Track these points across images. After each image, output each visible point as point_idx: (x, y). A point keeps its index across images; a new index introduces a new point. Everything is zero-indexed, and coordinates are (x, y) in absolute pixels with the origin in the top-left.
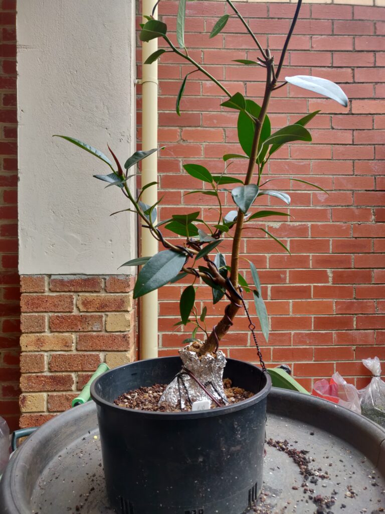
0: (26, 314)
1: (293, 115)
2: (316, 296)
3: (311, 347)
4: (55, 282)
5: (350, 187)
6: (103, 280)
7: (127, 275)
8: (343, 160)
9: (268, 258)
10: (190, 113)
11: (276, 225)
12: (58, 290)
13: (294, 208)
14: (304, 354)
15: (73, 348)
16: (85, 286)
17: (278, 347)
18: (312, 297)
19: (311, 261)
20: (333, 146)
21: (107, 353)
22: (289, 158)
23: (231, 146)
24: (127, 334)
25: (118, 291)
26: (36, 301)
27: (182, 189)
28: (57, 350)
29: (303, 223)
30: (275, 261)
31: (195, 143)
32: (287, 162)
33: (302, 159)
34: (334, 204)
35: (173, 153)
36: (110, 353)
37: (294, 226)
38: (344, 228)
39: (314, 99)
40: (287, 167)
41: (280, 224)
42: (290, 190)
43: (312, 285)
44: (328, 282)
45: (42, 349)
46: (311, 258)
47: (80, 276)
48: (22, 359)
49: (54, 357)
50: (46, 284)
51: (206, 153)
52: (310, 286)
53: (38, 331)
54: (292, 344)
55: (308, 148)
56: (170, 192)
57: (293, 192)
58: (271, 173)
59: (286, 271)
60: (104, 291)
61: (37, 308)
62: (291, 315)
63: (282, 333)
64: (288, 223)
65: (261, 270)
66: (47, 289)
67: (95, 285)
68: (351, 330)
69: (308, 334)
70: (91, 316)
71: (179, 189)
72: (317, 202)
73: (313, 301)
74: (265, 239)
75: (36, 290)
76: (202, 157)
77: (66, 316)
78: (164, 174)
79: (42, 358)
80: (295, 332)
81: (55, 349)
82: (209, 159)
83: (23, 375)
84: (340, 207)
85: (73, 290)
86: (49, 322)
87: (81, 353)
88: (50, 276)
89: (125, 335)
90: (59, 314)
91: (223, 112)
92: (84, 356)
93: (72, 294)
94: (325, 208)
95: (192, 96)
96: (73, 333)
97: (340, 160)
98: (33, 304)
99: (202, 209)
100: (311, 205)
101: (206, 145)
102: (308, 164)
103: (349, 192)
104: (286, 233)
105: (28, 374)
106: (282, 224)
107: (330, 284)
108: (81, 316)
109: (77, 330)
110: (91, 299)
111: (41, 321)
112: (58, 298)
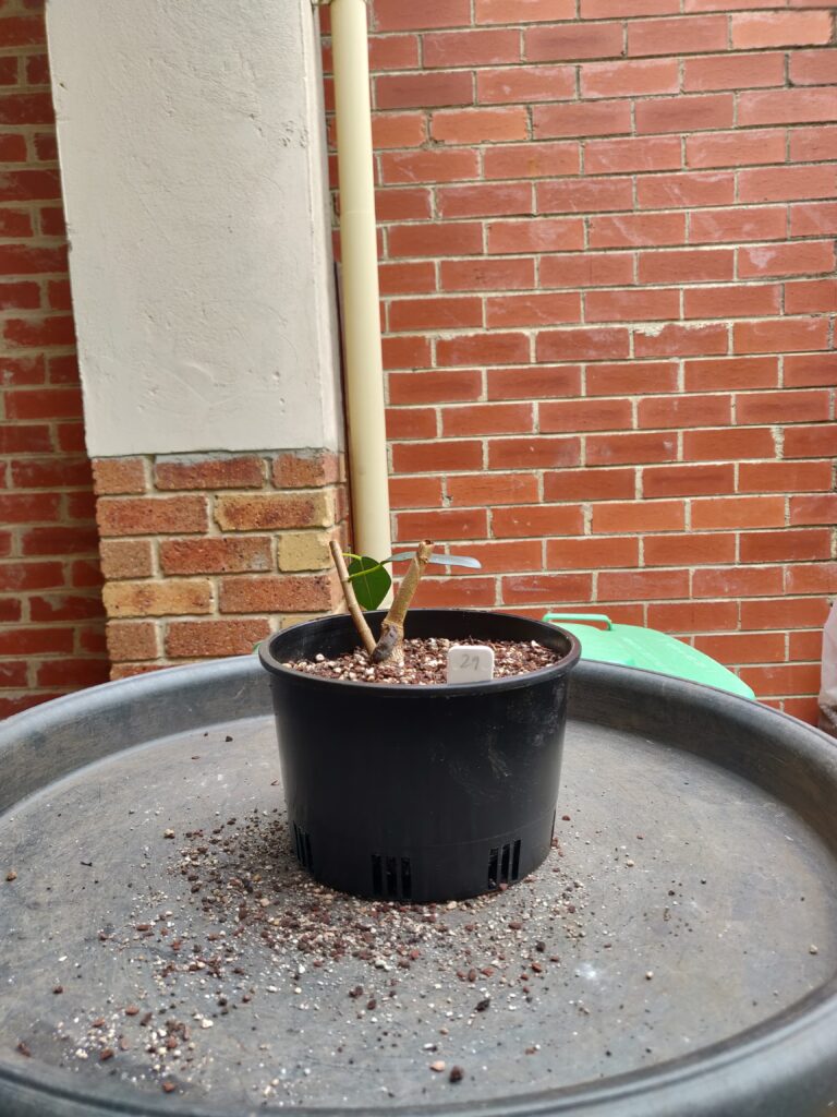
0: (109, 541)
1: (693, 57)
2: (744, 488)
3: (734, 600)
4: (165, 471)
5: (828, 228)
6: (265, 462)
7: (317, 450)
8: (814, 162)
9: (635, 405)
10: (448, 75)
11: (653, 329)
12: (172, 486)
13: (693, 286)
14: (719, 615)
15: (214, 608)
16: (229, 476)
17: (659, 602)
18: (736, 489)
19: (733, 410)
20: (791, 128)
21: (283, 616)
22: (683, 166)
23: (545, 147)
24: (324, 577)
25: (299, 484)
26: (128, 512)
27: (436, 256)
28: (180, 612)
29: (715, 322)
30: (652, 413)
31: (461, 148)
32: (679, 177)
33: (714, 168)
34: (789, 273)
35: (411, 175)
36: (291, 616)
37: (693, 331)
38: (814, 327)
39: (745, 14)
40: (676, 191)
41: (661, 326)
42: (684, 246)
43: (736, 463)
44: (773, 455)
45: (150, 612)
46: (733, 402)
47: (216, 455)
48: (110, 633)
49: (174, 628)
50: (147, 474)
51: (488, 171)
52: (732, 466)
53: (138, 574)
54: (691, 594)
55: (729, 140)
56: (408, 265)
57: (692, 249)
58: (639, 207)
59: (676, 433)
60: (269, 485)
61: (132, 527)
62: (688, 530)
63: (668, 572)
64: (681, 324)
65: (620, 433)
66: (148, 486)
67: (250, 472)
68: (824, 561)
69: (727, 571)
70: (247, 541)
71: (428, 255)
72: (749, 269)
73: (739, 500)
74: (628, 363)
75: (128, 488)
76: (479, 179)
77: (192, 541)
78: (393, 224)
79: (149, 631)
80: (697, 568)
81: (174, 610)
82: (494, 183)
83: (115, 665)
84: (804, 280)
85: (204, 486)
86: (160, 556)
87: (229, 618)
88: (152, 457)
89: (321, 578)
90: (179, 539)
91: (525, 64)
92: (237, 623)
93: (202, 494)
94: (767, 283)
95: (451, 28)
96: (211, 577)
97: (805, 163)
98: (122, 519)
99: (484, 301)
100: (735, 279)
101: (488, 149)
102: (727, 180)
103: (827, 240)
104: (677, 347)
105: (126, 664)
106: (666, 328)
107: (777, 460)
108: (225, 540)
109: (219, 570)
110: (244, 503)
111: (142, 555)
112: (174, 504)
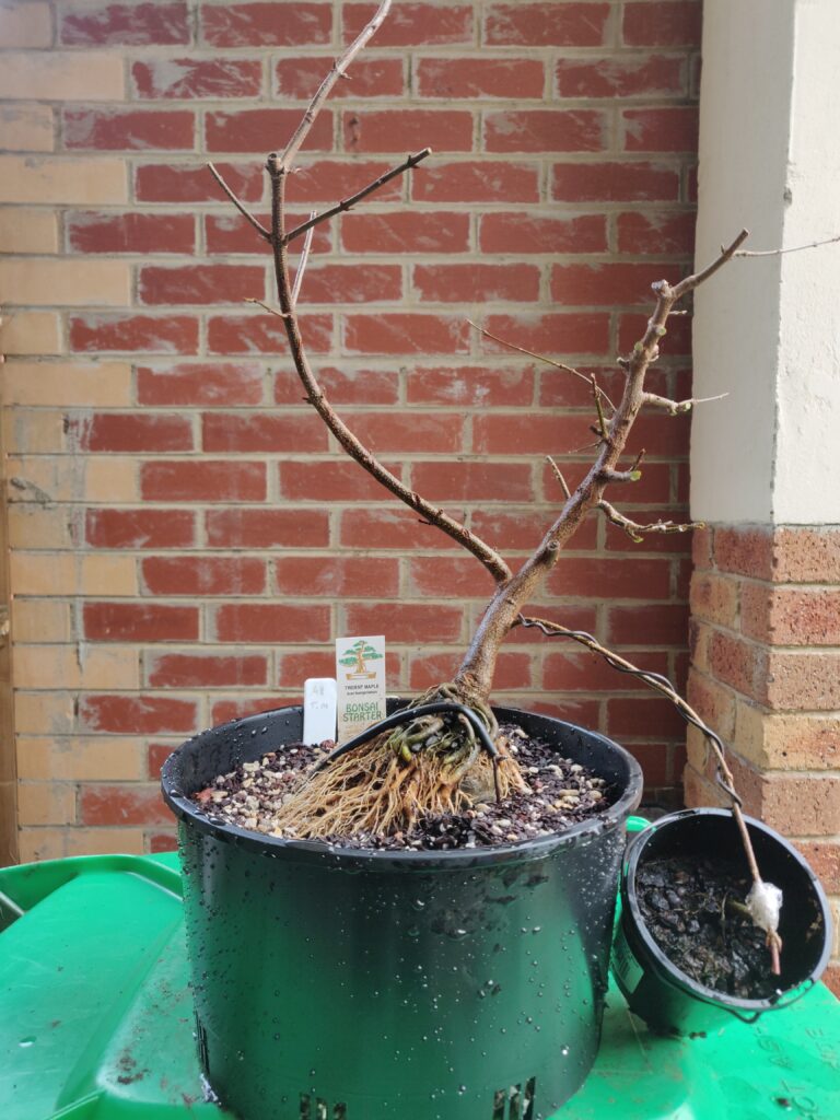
0: (786, 652)
26: (821, 611)
48: (770, 793)
61: (823, 634)
79: (832, 793)
98: (810, 620)
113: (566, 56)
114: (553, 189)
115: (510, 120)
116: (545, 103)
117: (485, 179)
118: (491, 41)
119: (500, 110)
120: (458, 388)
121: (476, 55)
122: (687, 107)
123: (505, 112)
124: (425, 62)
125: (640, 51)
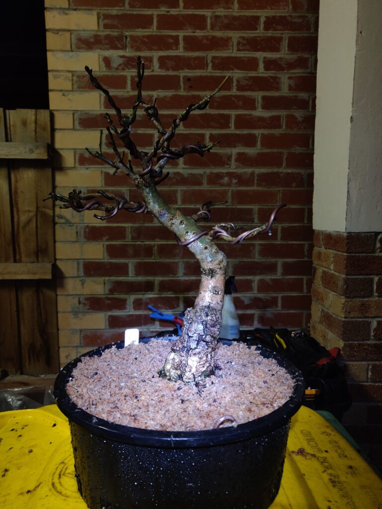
0: (350, 277)
26: (362, 262)
45: (367, 315)
48: (344, 326)
49: (379, 324)
53: (363, 295)
61: (364, 270)
75: (363, 249)
79: (368, 325)
81: (380, 314)
88: (379, 233)
98: (359, 265)
105: (350, 342)
113: (267, 56)
114: (262, 105)
115: (246, 79)
116: (258, 73)
117: (236, 101)
118: (238, 50)
119: (242, 76)
120: (226, 179)
121: (233, 55)
122: (312, 75)
123: (244, 76)
124: (214, 58)
125: (294, 54)
